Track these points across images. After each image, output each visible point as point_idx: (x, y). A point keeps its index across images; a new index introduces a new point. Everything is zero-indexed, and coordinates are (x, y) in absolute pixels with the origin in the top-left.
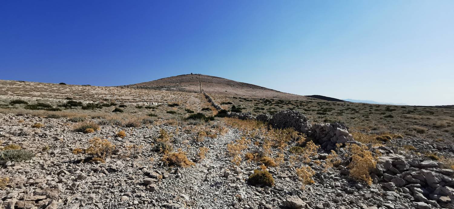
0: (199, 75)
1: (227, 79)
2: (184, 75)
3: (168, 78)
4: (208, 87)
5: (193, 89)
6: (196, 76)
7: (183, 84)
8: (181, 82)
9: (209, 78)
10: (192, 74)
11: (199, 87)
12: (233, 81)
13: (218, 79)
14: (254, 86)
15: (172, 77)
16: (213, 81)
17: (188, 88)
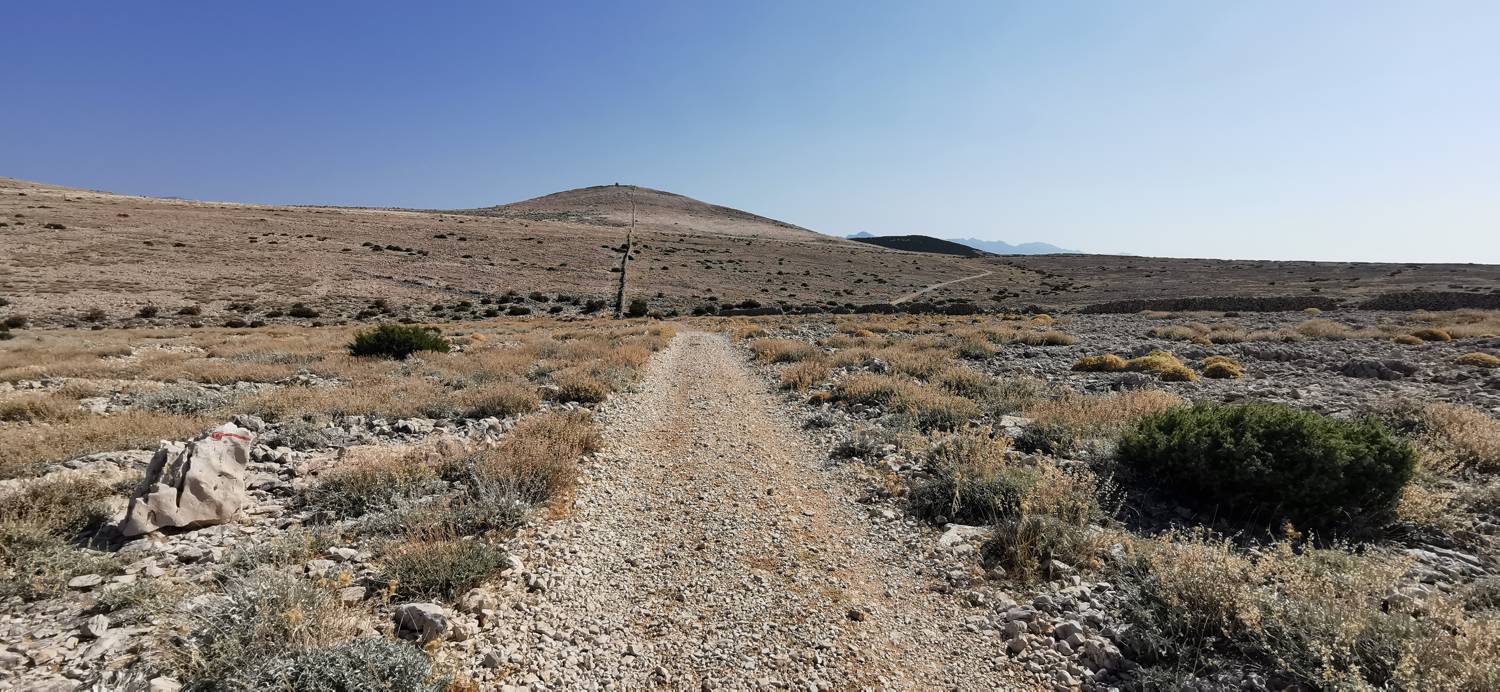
0: (633, 188)
1: (687, 198)
3: (568, 192)
4: (647, 215)
5: (619, 218)
6: (626, 190)
7: (601, 208)
8: (598, 202)
10: (617, 184)
11: (630, 215)
12: (698, 203)
14: (741, 213)
16: (659, 203)
17: (611, 217)
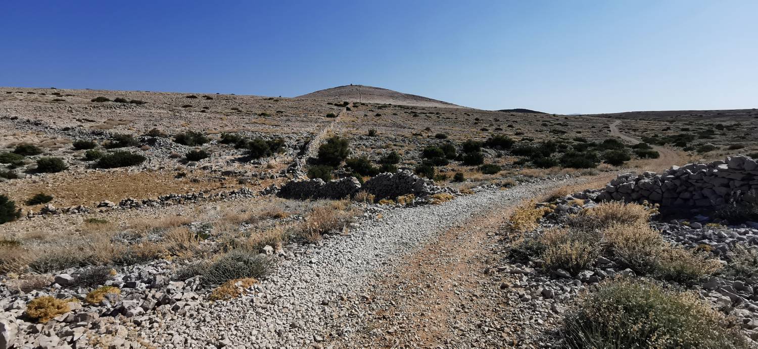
0: (360, 86)
1: (391, 91)
2: (343, 86)
3: (325, 90)
4: (368, 100)
6: (357, 87)
7: (342, 97)
8: (341, 94)
9: (370, 90)
10: (351, 85)
11: (358, 100)
12: (397, 93)
13: (381, 90)
14: (422, 97)
15: (330, 89)
16: (375, 93)
